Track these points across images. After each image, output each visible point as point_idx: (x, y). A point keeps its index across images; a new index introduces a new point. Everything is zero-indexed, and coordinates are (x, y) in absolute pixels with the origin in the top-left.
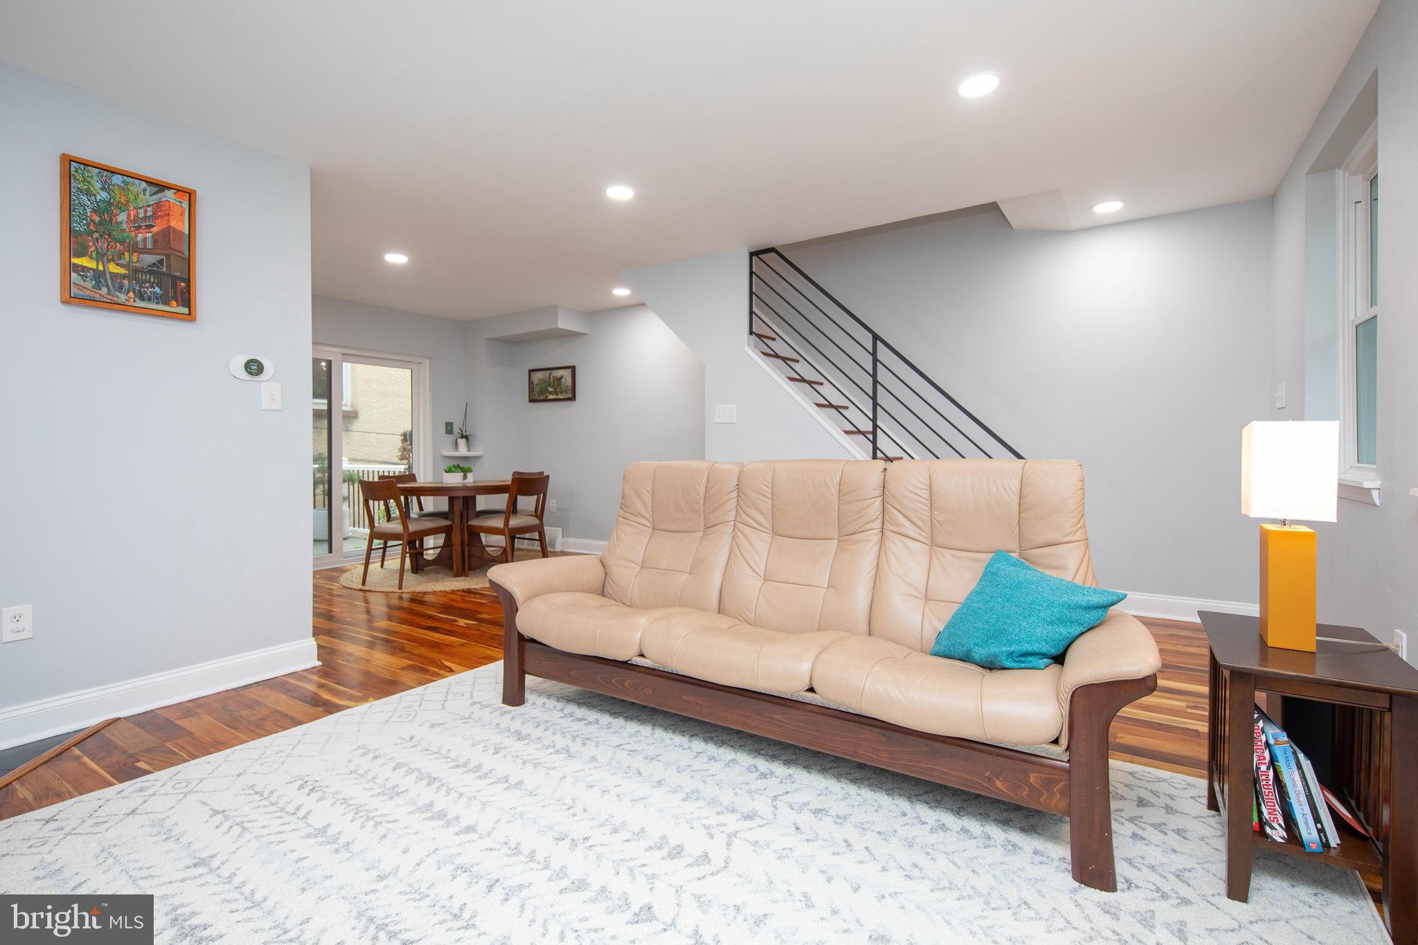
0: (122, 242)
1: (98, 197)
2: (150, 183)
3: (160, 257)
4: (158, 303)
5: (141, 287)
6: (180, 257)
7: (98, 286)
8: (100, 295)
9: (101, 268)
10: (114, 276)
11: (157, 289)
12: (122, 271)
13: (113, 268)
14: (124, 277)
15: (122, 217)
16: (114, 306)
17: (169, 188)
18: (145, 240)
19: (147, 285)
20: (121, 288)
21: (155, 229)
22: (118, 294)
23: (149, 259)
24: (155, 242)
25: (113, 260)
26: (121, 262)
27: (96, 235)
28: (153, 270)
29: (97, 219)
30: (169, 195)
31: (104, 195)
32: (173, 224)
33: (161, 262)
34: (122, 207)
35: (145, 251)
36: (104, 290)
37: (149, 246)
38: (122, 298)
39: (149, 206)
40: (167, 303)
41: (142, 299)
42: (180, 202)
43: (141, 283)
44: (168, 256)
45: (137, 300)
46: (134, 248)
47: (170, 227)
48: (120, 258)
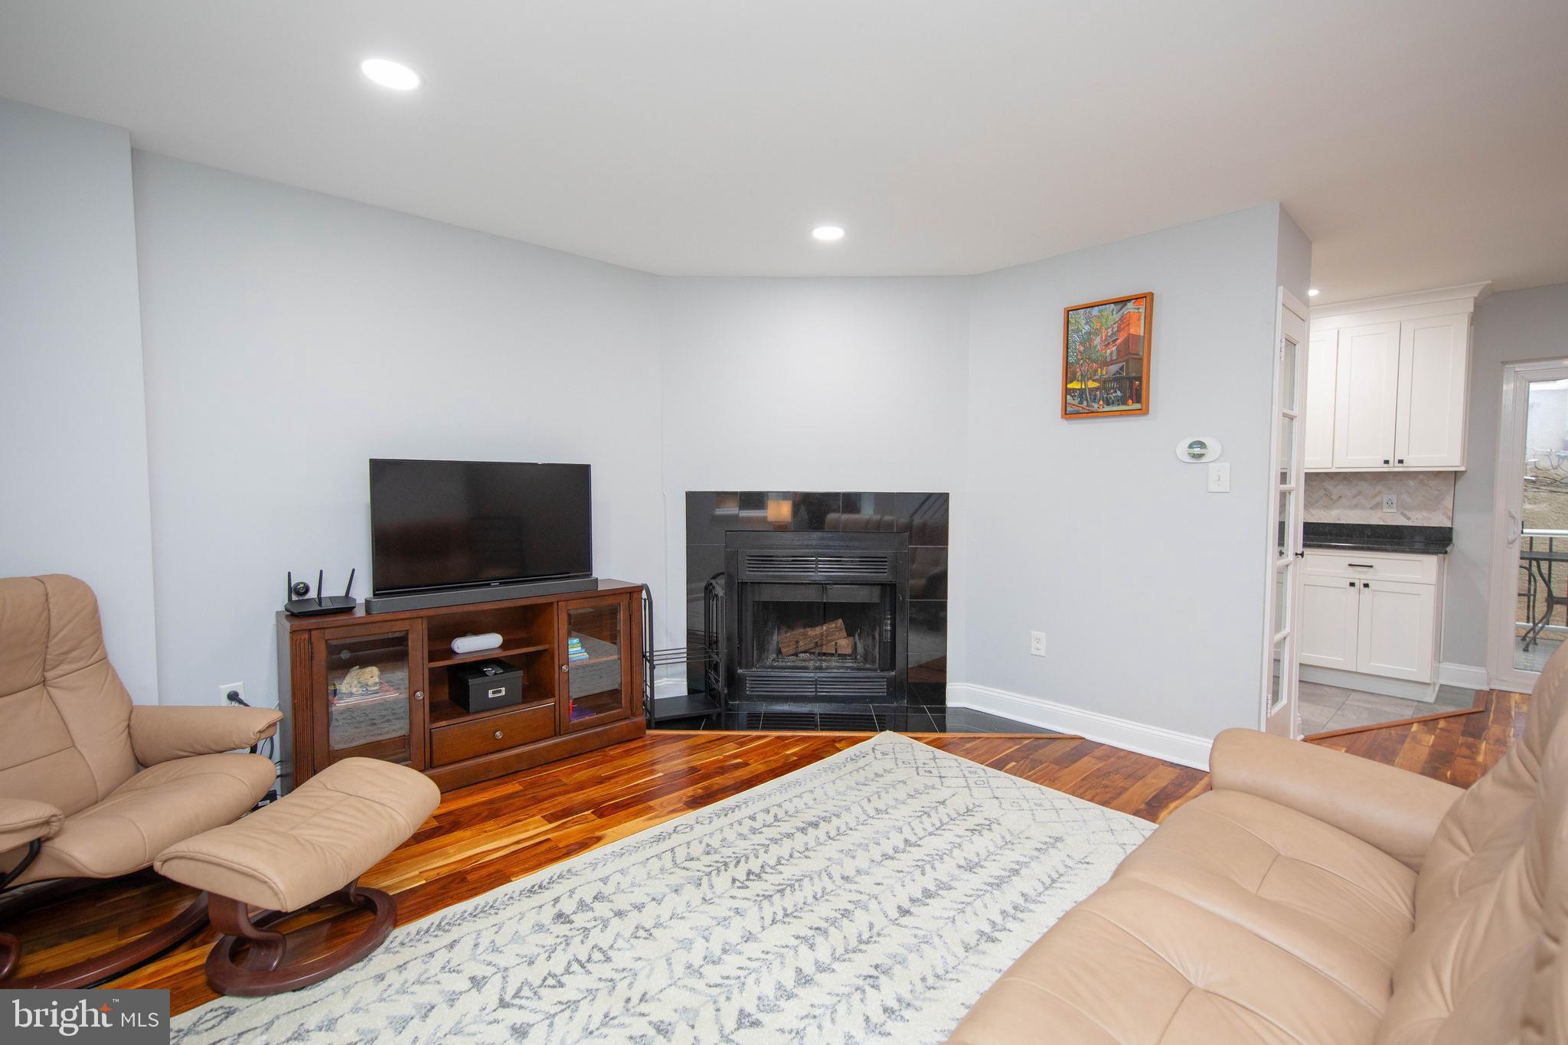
0: (1096, 362)
1: (1084, 331)
2: (1116, 303)
3: (1121, 364)
4: (1119, 405)
5: (1108, 394)
6: (1134, 358)
7: (1081, 402)
8: (1083, 408)
9: (1083, 387)
10: (1091, 390)
11: (1119, 393)
12: (1096, 385)
13: (1092, 384)
14: (1097, 389)
15: (1097, 341)
16: (1091, 414)
17: (1129, 300)
18: (1111, 354)
19: (1112, 391)
20: (1094, 400)
21: (1118, 342)
22: (1093, 404)
23: (1114, 368)
24: (1118, 351)
25: (1091, 378)
26: (1097, 377)
27: (1081, 362)
28: (1117, 379)
29: (1082, 349)
30: (1130, 305)
31: (1087, 327)
32: (1132, 331)
33: (1122, 369)
34: (1097, 332)
35: (1112, 362)
36: (1085, 403)
37: (1114, 358)
38: (1096, 406)
39: (1115, 324)
40: (1125, 403)
41: (1108, 404)
42: (1138, 309)
43: (1107, 391)
44: (1127, 362)
45: (1105, 406)
46: (1106, 363)
47: (1129, 334)
48: (1095, 375)
